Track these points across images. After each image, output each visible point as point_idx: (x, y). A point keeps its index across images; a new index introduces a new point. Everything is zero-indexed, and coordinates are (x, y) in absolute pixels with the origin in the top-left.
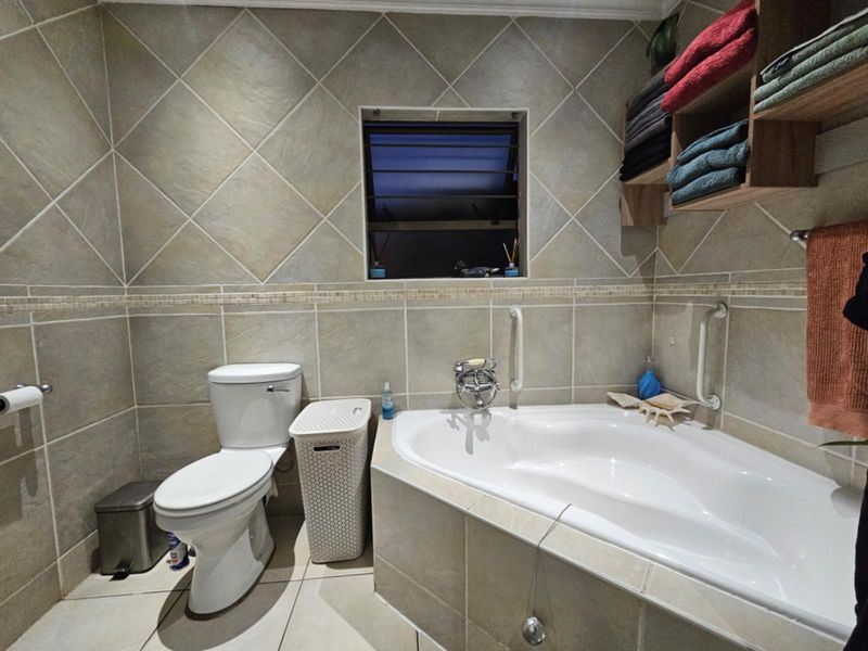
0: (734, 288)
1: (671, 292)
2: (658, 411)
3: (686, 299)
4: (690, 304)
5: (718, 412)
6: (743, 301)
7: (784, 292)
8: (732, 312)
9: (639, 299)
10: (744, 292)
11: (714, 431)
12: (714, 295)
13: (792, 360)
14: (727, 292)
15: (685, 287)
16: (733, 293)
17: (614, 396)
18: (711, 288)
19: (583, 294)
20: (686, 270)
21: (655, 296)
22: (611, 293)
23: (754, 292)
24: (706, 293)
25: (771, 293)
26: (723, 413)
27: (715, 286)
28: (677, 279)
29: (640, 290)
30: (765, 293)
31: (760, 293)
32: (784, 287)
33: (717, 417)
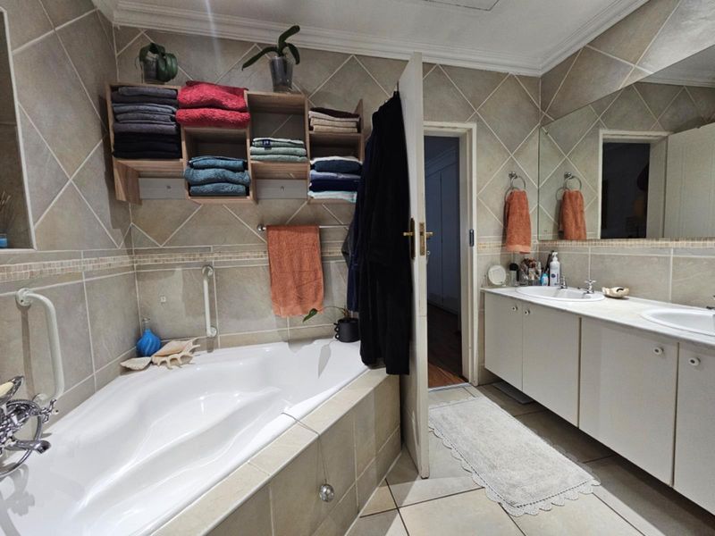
0: (216, 255)
1: (156, 261)
2: (167, 359)
3: (174, 266)
4: (179, 269)
5: (216, 337)
6: (224, 263)
7: (248, 257)
8: (217, 271)
9: (126, 269)
10: (223, 258)
11: (215, 351)
12: (201, 261)
13: (258, 292)
14: (211, 258)
15: (171, 256)
16: (216, 258)
17: (128, 364)
18: (197, 256)
19: (90, 267)
20: (171, 243)
21: (135, 265)
22: (110, 265)
23: (231, 258)
24: (194, 259)
25: (241, 257)
26: (219, 337)
27: (201, 255)
28: (161, 251)
29: (125, 260)
30: (237, 258)
31: (235, 258)
32: (248, 254)
33: (215, 341)
